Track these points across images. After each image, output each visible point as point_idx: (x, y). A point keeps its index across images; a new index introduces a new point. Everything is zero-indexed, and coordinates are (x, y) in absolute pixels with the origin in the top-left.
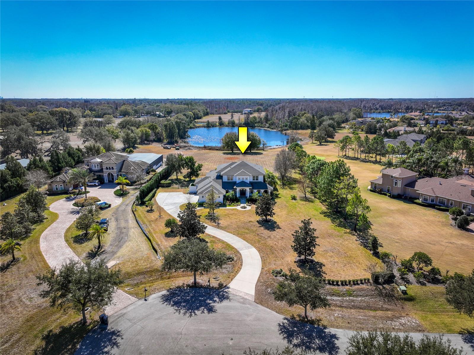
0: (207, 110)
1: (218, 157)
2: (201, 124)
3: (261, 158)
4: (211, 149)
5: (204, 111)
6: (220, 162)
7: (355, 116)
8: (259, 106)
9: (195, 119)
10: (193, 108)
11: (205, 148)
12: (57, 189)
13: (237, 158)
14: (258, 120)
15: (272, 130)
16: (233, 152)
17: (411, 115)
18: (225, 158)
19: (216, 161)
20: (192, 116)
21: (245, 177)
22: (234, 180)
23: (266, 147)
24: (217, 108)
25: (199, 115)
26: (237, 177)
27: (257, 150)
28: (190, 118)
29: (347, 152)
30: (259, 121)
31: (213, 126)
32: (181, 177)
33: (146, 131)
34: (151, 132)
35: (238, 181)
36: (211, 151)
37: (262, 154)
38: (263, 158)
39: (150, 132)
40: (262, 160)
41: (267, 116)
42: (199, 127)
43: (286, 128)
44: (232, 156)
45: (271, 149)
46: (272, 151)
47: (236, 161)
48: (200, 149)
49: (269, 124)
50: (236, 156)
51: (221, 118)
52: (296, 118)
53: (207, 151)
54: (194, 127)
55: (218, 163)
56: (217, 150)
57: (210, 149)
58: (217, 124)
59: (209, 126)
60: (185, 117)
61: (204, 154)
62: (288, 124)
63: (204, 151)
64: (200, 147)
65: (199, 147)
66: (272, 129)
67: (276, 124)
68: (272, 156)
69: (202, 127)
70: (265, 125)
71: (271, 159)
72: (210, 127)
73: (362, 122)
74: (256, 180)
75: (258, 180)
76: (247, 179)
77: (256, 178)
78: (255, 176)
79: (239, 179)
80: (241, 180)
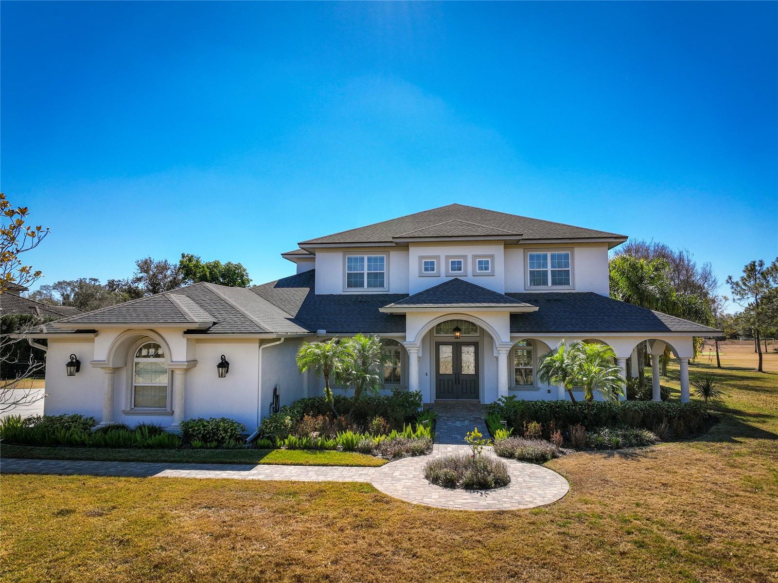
21: (470, 255)
26: (415, 254)
74: (554, 283)
75: (567, 282)
76: (483, 265)
77: (553, 266)
78: (549, 249)
79: (429, 266)
80: (439, 271)
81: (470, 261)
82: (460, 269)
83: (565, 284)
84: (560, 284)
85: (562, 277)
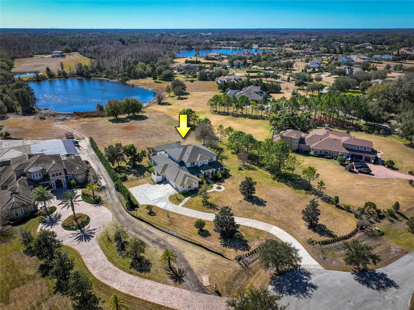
0: (10, 54)
1: (113, 128)
8: (65, 46)
12: (17, 214)
13: (135, 127)
16: (117, 118)
18: (122, 129)
21: (205, 161)
22: (196, 164)
25: (11, 64)
26: (199, 162)
29: (218, 108)
32: (123, 164)
37: (146, 117)
38: (155, 123)
40: (158, 125)
41: (99, 64)
43: (126, 78)
44: (125, 125)
46: (150, 112)
48: (74, 117)
51: (49, 69)
52: (133, 67)
56: (95, 116)
58: (47, 77)
62: (126, 73)
64: (70, 114)
66: (112, 79)
68: (160, 119)
70: (101, 74)
71: (164, 123)
73: (187, 68)
80: (202, 163)
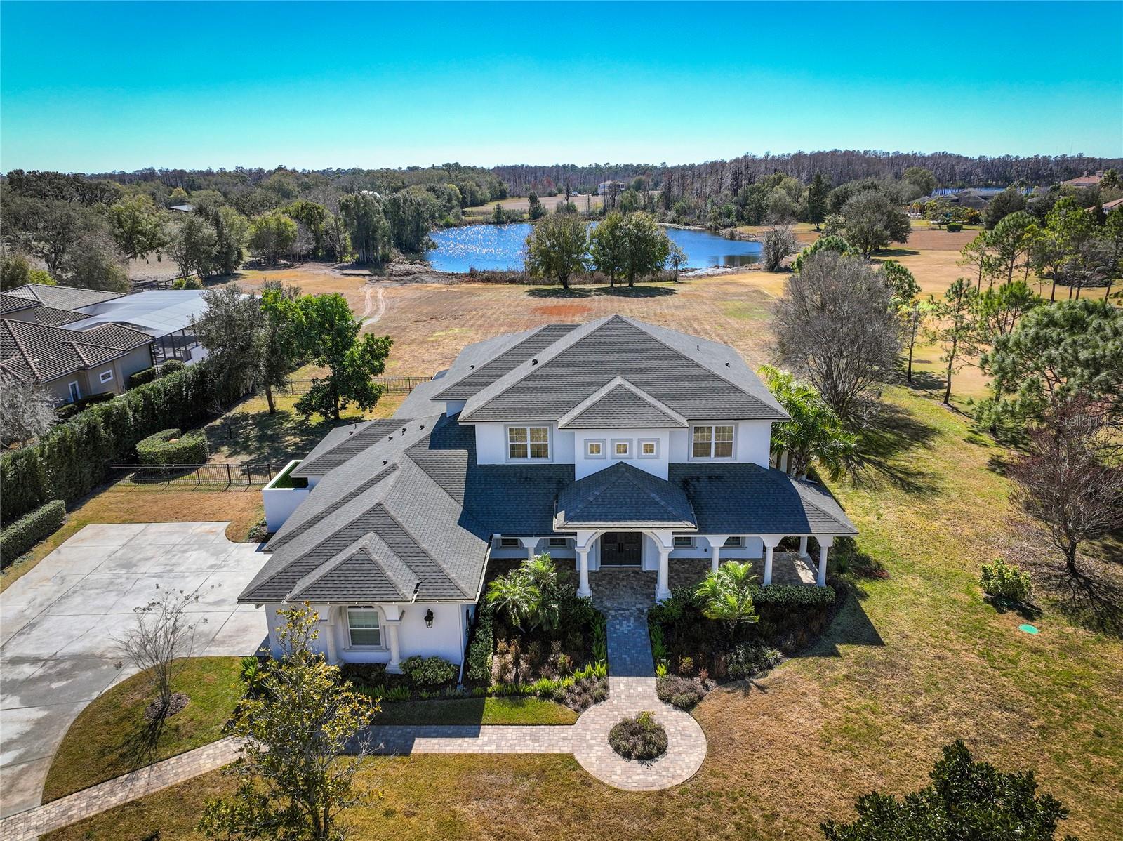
0: (501, 184)
1: (509, 306)
2: (480, 218)
3: (676, 307)
4: (492, 278)
5: (491, 186)
6: (511, 325)
7: (917, 188)
8: (641, 176)
9: (464, 204)
10: (463, 176)
11: (472, 276)
13: (582, 309)
14: (643, 202)
15: (687, 227)
16: (566, 287)
17: (1078, 184)
18: (536, 310)
19: (497, 320)
20: (457, 196)
21: (635, 439)
22: (557, 456)
23: (684, 271)
24: (530, 182)
25: (478, 195)
26: (580, 437)
27: (652, 281)
28: (450, 200)
30: (646, 205)
31: (513, 221)
33: (279, 224)
34: (295, 227)
35: (585, 467)
36: (490, 286)
37: (671, 292)
38: (684, 306)
39: (294, 225)
40: (681, 313)
41: (670, 189)
42: (471, 223)
43: (728, 221)
44: (562, 302)
45: (701, 277)
46: (707, 284)
47: (577, 319)
48: (454, 280)
49: (677, 212)
50: (577, 301)
51: (536, 199)
52: (758, 190)
53: (476, 285)
54: (457, 222)
55: (503, 329)
56: (512, 282)
57: (488, 280)
58: (526, 216)
59: (500, 219)
60: (431, 196)
61: (462, 294)
62: (734, 208)
63: (464, 285)
64: (455, 276)
65: (453, 274)
66: (686, 224)
67: (698, 212)
68: (716, 300)
69: (482, 223)
70: (665, 214)
71: (717, 310)
72: (505, 223)
73: (957, 200)
74: (717, 455)
75: (729, 454)
76: (649, 449)
77: (716, 439)
78: (713, 424)
79: (595, 450)
80: (605, 454)
81: (635, 443)
82: (626, 452)
83: (727, 456)
84: (723, 455)
85: (725, 450)
